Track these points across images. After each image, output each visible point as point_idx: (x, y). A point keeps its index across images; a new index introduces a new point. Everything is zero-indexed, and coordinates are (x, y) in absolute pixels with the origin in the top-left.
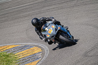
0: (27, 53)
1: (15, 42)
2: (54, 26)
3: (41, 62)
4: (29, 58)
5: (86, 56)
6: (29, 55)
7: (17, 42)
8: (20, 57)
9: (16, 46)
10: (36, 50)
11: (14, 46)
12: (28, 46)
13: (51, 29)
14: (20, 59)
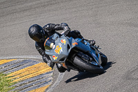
0: (27, 73)
1: (7, 55)
2: (64, 41)
3: (51, 89)
4: (32, 81)
5: (129, 79)
6: (31, 76)
7: (11, 54)
8: (16, 80)
9: (9, 61)
10: (42, 67)
11: (6, 61)
12: (30, 61)
13: (60, 45)
14: (16, 83)
